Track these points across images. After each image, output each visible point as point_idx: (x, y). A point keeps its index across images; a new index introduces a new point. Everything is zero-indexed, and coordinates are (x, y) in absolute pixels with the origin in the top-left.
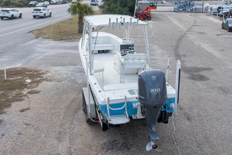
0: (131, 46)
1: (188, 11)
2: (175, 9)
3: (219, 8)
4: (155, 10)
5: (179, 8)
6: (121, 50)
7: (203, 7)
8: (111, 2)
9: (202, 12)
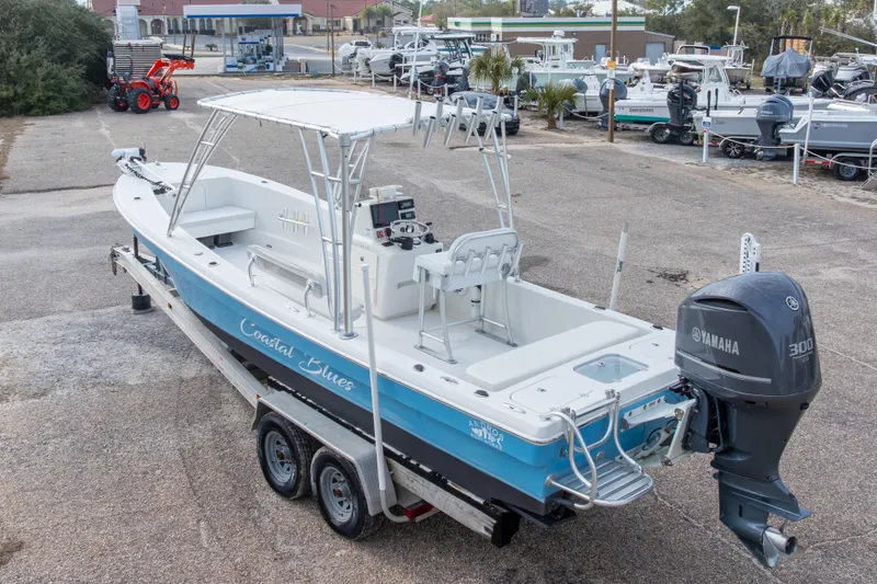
0: (405, 205)
1: (275, 71)
2: (229, 66)
3: (396, 59)
4: (190, 71)
5: (244, 62)
7: (336, 59)
8: (8, 43)
9: (334, 75)
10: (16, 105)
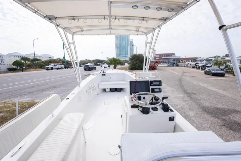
0: (155, 83)
2: (168, 66)
3: (197, 64)
6: (131, 94)
10: (134, 69)
